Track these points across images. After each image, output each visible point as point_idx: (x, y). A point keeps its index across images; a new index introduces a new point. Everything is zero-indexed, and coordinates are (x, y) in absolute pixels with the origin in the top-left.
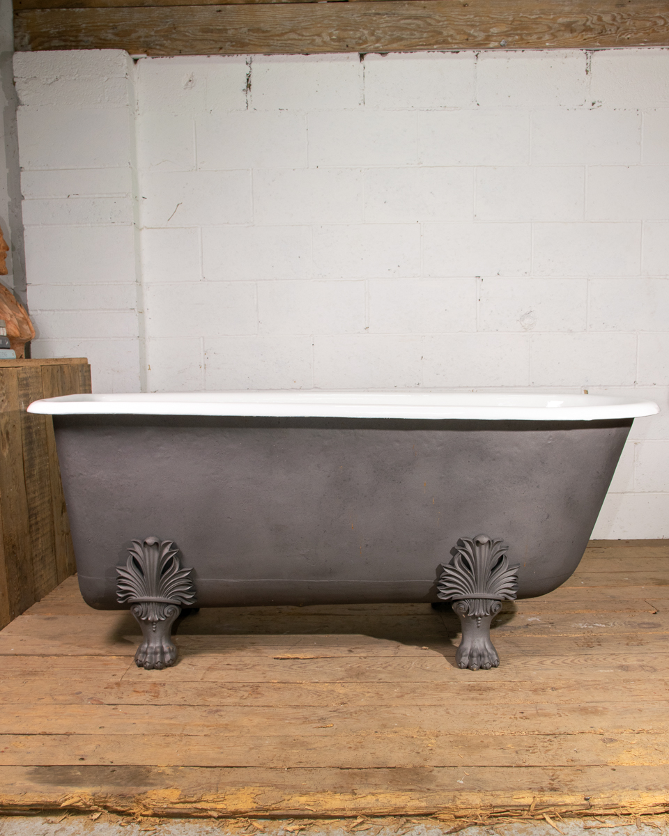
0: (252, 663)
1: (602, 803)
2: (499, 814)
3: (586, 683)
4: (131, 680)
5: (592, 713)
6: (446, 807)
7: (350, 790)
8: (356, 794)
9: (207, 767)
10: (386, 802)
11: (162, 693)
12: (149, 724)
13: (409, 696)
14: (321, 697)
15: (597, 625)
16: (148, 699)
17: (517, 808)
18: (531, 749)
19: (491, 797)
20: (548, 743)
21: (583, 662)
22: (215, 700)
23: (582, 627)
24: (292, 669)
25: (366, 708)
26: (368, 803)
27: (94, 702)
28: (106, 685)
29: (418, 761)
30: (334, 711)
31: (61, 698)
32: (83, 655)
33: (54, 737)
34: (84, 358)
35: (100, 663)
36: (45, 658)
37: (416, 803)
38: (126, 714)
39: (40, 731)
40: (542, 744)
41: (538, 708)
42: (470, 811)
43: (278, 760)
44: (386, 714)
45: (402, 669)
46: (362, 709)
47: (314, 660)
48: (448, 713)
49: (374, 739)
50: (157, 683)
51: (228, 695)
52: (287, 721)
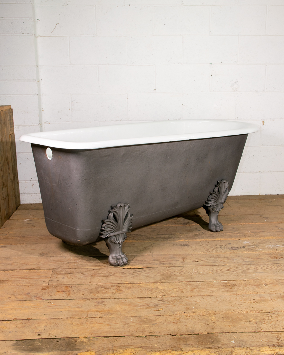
0: (113, 272)
3: (281, 281)
4: (53, 284)
7: (180, 349)
8: (183, 351)
9: (105, 337)
10: (198, 354)
11: (72, 293)
12: (69, 311)
13: (196, 290)
14: (152, 292)
15: (278, 246)
16: (65, 296)
18: (263, 321)
19: (250, 351)
20: (271, 317)
21: (276, 268)
22: (99, 295)
23: (271, 247)
24: (134, 275)
25: (176, 298)
27: (38, 299)
28: (42, 288)
29: (209, 330)
30: (161, 300)
31: (20, 297)
32: (25, 270)
33: (21, 321)
34: (9, 105)
35: (35, 274)
36: (6, 272)
38: (56, 305)
39: (13, 318)
40: (267, 318)
41: (261, 296)
43: (139, 331)
44: (187, 302)
45: (188, 273)
46: (174, 298)
47: (145, 269)
48: (218, 300)
49: (184, 317)
50: (68, 285)
51: (105, 292)
52: (139, 307)
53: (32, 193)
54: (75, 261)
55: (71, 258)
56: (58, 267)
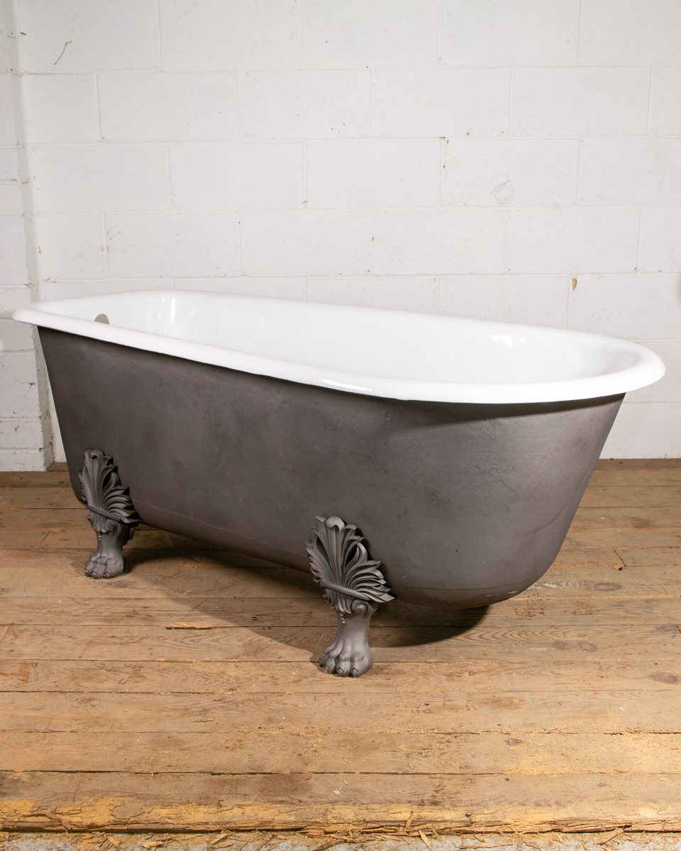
0: (140, 635)
1: (484, 820)
2: (372, 830)
5: (505, 706)
6: (316, 822)
7: (216, 802)
8: (221, 806)
9: (68, 772)
10: (252, 815)
11: (32, 676)
12: (12, 716)
13: (307, 680)
14: (209, 681)
15: (547, 585)
16: (15, 684)
17: (392, 824)
18: (424, 752)
19: (366, 812)
20: (446, 744)
21: (516, 636)
22: (89, 685)
24: (184, 643)
25: (255, 696)
26: (233, 817)
29: (298, 765)
30: (220, 700)
37: (285, 817)
40: (438, 745)
41: (447, 698)
42: (341, 826)
43: (146, 763)
44: (276, 705)
45: (308, 643)
46: (251, 697)
47: (212, 631)
48: (345, 704)
49: (256, 737)
50: (29, 662)
51: (106, 678)
52: (165, 713)
53: (15, 448)
54: (64, 609)
55: (60, 602)
56: (23, 621)
